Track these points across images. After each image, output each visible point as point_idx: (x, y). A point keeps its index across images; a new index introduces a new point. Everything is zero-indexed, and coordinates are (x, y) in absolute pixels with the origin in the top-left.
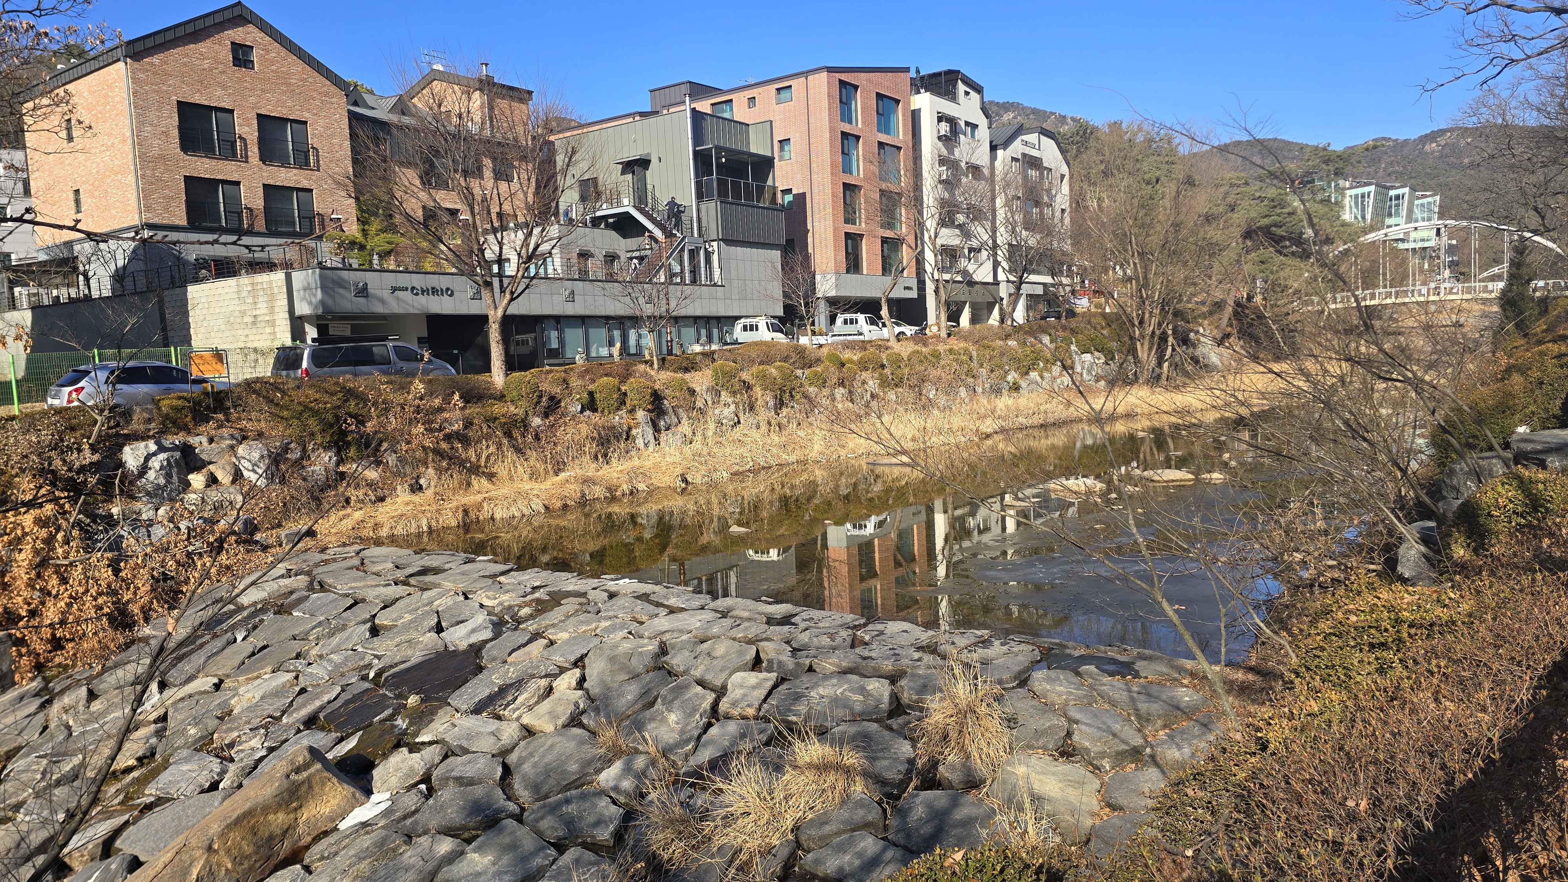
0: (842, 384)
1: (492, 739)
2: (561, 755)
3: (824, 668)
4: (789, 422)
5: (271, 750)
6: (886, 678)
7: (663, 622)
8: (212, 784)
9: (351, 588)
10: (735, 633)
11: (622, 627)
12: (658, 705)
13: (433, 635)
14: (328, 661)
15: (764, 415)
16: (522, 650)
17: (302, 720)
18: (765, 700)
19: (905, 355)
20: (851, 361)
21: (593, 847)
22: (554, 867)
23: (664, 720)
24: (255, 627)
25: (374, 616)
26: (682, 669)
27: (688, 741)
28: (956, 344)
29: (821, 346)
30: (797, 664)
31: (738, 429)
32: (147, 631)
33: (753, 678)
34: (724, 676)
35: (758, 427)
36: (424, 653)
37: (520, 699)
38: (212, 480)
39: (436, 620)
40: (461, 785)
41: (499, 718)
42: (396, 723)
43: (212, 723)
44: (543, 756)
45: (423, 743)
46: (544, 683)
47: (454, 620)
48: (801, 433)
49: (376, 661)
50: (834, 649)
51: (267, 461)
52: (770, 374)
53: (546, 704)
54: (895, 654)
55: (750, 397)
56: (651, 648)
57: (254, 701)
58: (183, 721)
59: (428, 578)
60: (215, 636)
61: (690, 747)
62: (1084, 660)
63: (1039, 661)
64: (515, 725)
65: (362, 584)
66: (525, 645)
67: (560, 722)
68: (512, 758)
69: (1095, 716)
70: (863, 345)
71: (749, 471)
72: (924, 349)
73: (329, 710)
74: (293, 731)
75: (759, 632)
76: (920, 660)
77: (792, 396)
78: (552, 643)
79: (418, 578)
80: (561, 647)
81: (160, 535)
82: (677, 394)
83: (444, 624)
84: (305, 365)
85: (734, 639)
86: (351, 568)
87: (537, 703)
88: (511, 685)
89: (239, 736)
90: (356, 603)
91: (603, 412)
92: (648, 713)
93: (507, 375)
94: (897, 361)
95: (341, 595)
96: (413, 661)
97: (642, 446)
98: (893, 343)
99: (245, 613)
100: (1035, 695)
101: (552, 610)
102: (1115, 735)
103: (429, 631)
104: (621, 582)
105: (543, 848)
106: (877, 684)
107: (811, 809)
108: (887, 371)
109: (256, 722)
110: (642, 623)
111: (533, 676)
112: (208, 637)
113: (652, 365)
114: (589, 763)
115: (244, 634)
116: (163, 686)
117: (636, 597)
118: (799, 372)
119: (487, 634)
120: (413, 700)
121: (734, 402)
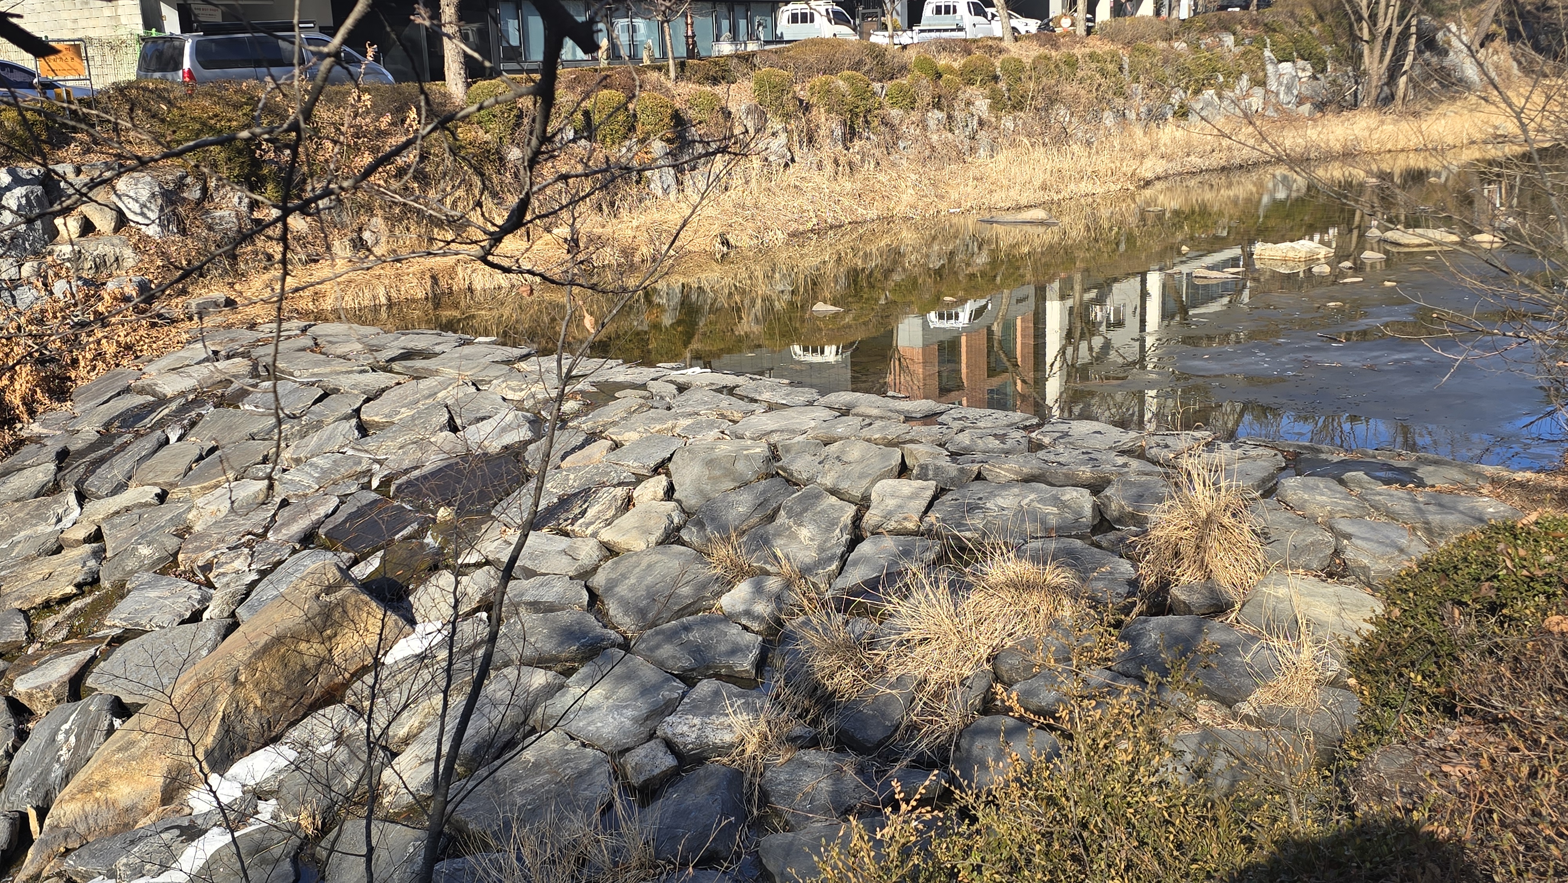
0: (938, 106)
1: (565, 560)
2: (664, 576)
3: (998, 475)
4: (863, 161)
5: (263, 574)
6: (1083, 486)
7: (763, 421)
8: (193, 613)
9: (313, 375)
10: (866, 433)
11: (711, 425)
12: (782, 518)
13: (447, 433)
14: (311, 465)
15: (828, 149)
16: (579, 454)
17: (297, 537)
18: (926, 512)
19: (1028, 61)
20: (950, 70)
21: (732, 678)
22: (686, 700)
23: (793, 537)
24: (193, 424)
25: (358, 411)
26: (805, 476)
27: (830, 560)
28: (1099, 46)
29: (905, 47)
30: (962, 471)
31: (792, 169)
32: (36, 428)
33: (906, 486)
34: (865, 483)
35: (820, 167)
36: (441, 456)
37: (590, 513)
38: (87, 227)
39: (447, 416)
40: (537, 611)
41: (566, 534)
42: (426, 541)
43: (172, 543)
44: (640, 579)
45: (468, 565)
46: (620, 492)
47: (472, 416)
48: (881, 177)
49: (376, 467)
50: (1007, 453)
51: (160, 201)
52: (837, 88)
53: (629, 519)
54: (1091, 459)
55: (809, 121)
56: (758, 450)
57: (221, 515)
58: (127, 539)
59: (419, 363)
60: (138, 435)
61: (834, 567)
62: (1346, 465)
63: (1284, 469)
64: (593, 542)
65: (328, 370)
66: (581, 447)
67: (653, 539)
68: (599, 580)
69: (1373, 529)
70: (966, 47)
71: (812, 231)
72: (1054, 53)
73: (330, 524)
74: (288, 551)
75: (901, 432)
76: (1125, 465)
77: (867, 122)
78: (617, 445)
79: (404, 363)
80: (631, 449)
81: (28, 301)
82: (706, 117)
83: (458, 421)
84: (187, 64)
85: (869, 440)
86: (303, 350)
87: (615, 517)
88: (575, 495)
89: (215, 557)
90: (325, 395)
91: (603, 142)
92: (771, 528)
93: (469, 85)
94: (1016, 70)
95: (302, 384)
96: (429, 467)
97: (659, 193)
98: (1008, 43)
99: (173, 406)
100: (1289, 507)
101: (606, 404)
102: (1401, 551)
103: (441, 430)
104: (689, 371)
105: (667, 680)
106: (1075, 494)
107: (1010, 635)
108: (1002, 86)
109: (232, 540)
110: (735, 422)
111: (603, 485)
112: (127, 437)
113: (667, 73)
114: (704, 586)
115: (179, 432)
116: (81, 498)
117: (716, 390)
118: (877, 86)
119: (524, 433)
120: (443, 513)
121: (785, 130)
